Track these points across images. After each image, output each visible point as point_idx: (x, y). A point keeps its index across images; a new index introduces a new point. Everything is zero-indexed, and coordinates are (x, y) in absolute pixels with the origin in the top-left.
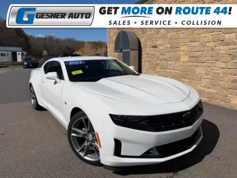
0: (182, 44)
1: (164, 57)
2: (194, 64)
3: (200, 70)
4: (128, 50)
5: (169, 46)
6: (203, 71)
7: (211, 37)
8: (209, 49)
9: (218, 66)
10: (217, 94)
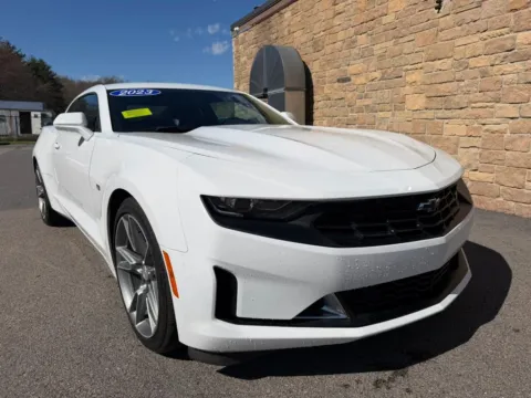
0: (409, 67)
1: (367, 102)
2: (440, 114)
3: (455, 128)
4: (281, 90)
5: (377, 74)
6: (462, 130)
7: (481, 44)
8: (476, 73)
9: (500, 113)
10: (497, 182)
